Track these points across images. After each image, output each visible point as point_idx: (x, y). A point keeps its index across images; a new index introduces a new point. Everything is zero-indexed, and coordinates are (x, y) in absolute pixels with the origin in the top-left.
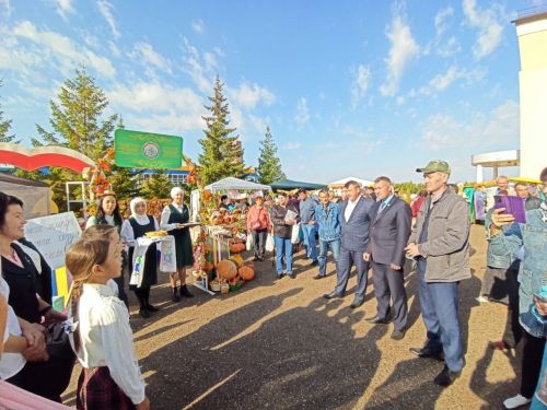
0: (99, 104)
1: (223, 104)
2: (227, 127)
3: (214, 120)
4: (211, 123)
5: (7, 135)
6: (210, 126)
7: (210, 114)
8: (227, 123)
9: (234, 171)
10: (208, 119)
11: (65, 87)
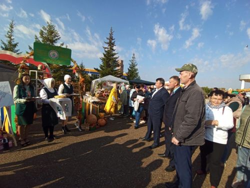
0: (56, 38)
1: (113, 41)
2: (114, 52)
3: (108, 48)
4: (107, 50)
5: (16, 49)
6: (106, 51)
7: (107, 46)
8: (114, 50)
9: (116, 73)
10: (106, 48)
11: (42, 29)
